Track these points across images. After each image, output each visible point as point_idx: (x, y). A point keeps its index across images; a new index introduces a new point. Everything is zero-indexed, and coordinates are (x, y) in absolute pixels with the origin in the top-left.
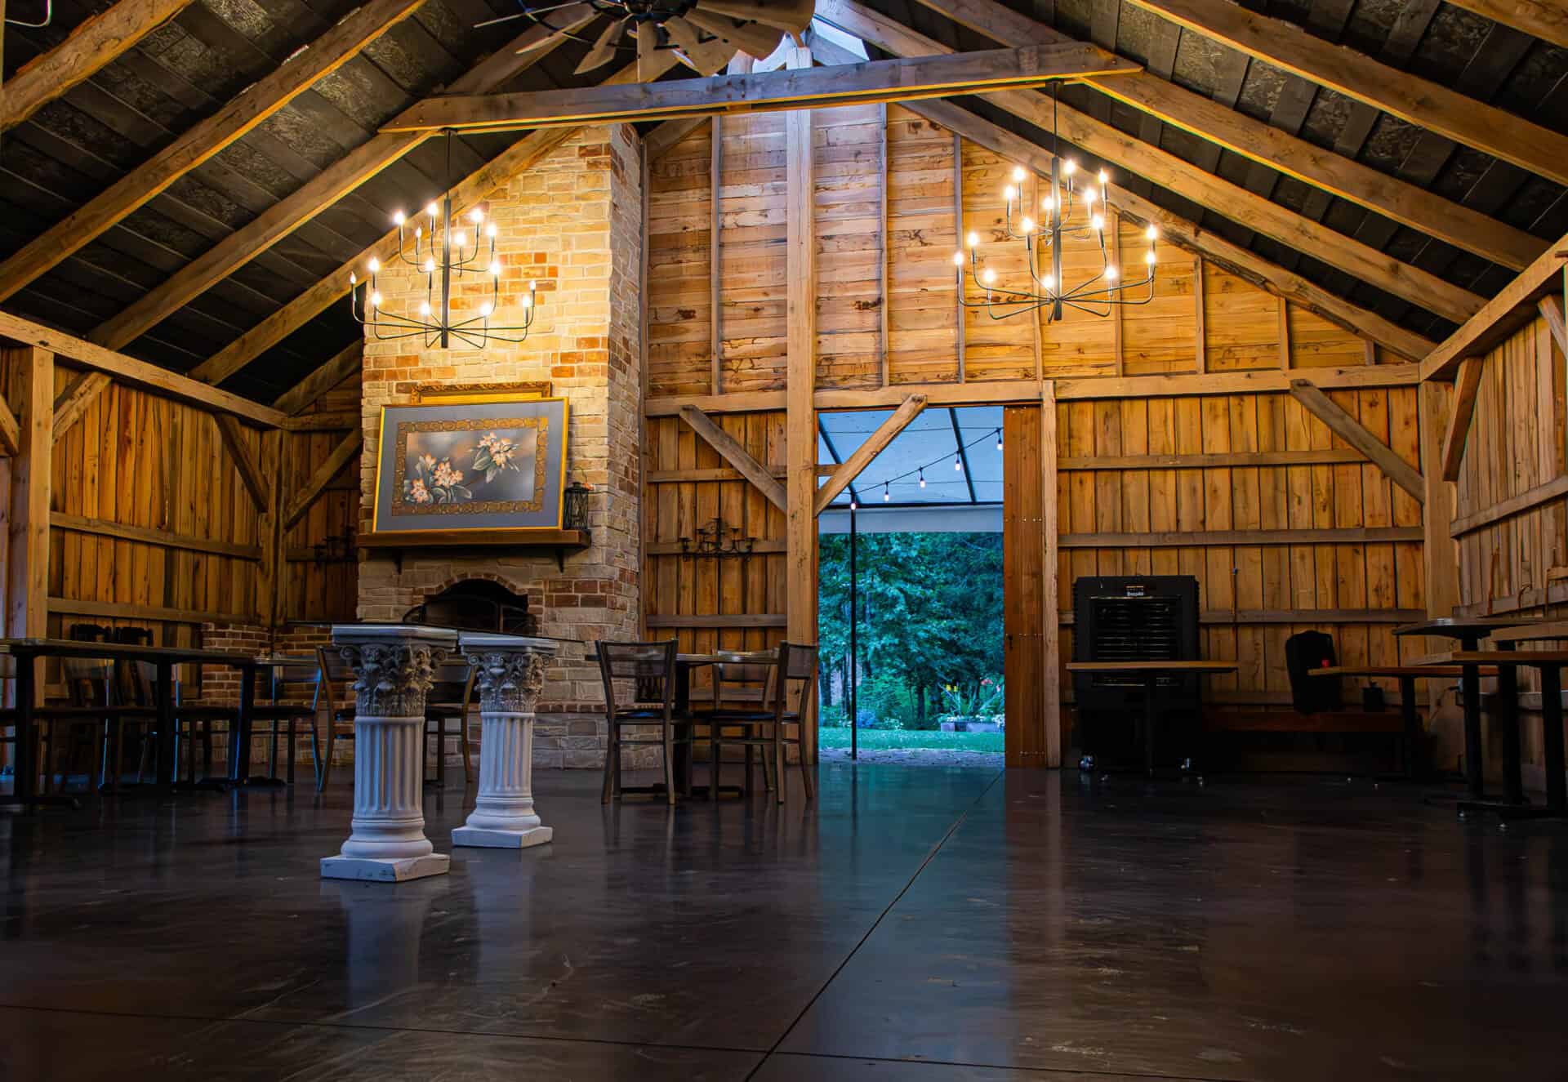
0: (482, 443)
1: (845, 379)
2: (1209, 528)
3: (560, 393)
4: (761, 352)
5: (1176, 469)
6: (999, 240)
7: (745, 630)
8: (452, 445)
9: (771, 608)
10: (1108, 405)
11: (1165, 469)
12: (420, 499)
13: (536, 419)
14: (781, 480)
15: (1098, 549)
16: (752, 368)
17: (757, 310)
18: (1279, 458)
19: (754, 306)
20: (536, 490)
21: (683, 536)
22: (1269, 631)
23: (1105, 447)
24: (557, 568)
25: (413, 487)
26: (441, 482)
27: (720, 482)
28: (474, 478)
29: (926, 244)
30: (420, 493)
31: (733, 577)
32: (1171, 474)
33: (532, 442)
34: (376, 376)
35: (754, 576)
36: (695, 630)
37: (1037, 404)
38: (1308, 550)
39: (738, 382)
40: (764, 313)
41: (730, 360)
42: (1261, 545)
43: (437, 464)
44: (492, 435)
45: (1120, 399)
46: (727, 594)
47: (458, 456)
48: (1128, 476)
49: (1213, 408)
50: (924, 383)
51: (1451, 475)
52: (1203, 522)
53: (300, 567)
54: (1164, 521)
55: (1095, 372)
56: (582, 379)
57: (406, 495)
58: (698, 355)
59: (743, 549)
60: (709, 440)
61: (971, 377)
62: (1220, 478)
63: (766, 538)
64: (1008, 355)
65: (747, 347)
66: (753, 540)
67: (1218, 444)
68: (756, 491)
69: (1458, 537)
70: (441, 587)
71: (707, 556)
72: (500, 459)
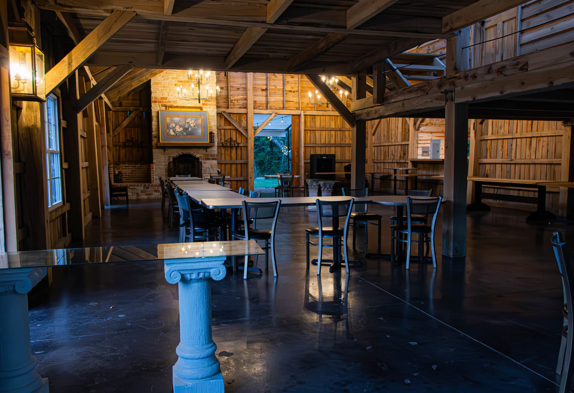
0: (187, 121)
1: (259, 107)
2: (331, 143)
3: (204, 110)
4: (240, 99)
5: (325, 130)
6: (292, 78)
7: (237, 164)
8: (180, 121)
9: (243, 158)
10: (313, 117)
11: (323, 130)
12: (172, 134)
13: (200, 116)
14: (246, 130)
15: (310, 147)
16: (237, 103)
17: (238, 89)
18: (344, 129)
19: (238, 88)
20: (202, 133)
21: (222, 142)
22: (341, 164)
23: (312, 126)
24: (205, 151)
25: (170, 131)
26: (177, 130)
27: (230, 129)
28: (186, 129)
29: (276, 77)
30: (172, 133)
31: (234, 151)
32: (324, 131)
33: (200, 121)
34: (155, 102)
35: (239, 151)
36: (225, 164)
37: (299, 116)
38: (348, 148)
39: (234, 105)
40: (240, 90)
41: (232, 100)
42: (340, 147)
43: (176, 126)
44: (189, 119)
45: (315, 115)
46: (232, 155)
47: (181, 124)
48: (316, 131)
49: (332, 118)
50: (276, 109)
51: (374, 134)
52: (330, 142)
53: (118, 148)
54: (323, 141)
55: (310, 109)
56: (210, 106)
57: (168, 133)
58: (224, 98)
59: (236, 145)
60: (229, 119)
61: (286, 109)
62: (333, 133)
63: (241, 142)
64: (294, 104)
65: (236, 98)
66: (239, 143)
67: (333, 126)
68: (239, 132)
69: (374, 146)
70: (177, 156)
71: (228, 147)
72: (192, 125)
